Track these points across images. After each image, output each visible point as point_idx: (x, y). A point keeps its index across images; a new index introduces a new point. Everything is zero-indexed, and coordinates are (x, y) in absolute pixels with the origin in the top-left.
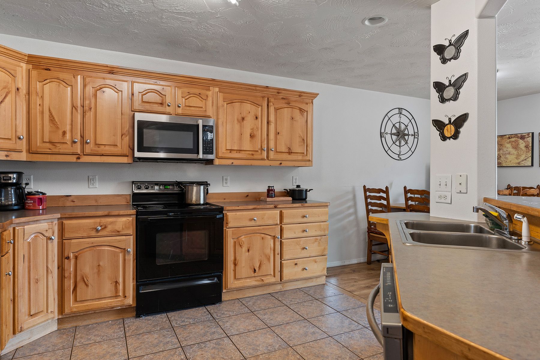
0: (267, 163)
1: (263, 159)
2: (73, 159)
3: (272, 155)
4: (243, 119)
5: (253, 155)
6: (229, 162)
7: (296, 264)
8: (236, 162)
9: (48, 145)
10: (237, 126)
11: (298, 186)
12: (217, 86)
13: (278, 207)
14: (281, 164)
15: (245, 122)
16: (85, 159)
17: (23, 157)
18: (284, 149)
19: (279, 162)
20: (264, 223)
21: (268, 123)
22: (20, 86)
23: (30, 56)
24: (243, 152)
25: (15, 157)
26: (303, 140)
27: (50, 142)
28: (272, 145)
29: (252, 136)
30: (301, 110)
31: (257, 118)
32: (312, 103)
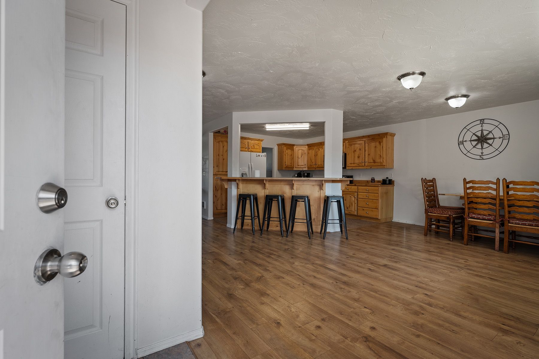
0: (365, 167)
1: (363, 166)
2: (314, 169)
3: (366, 164)
4: (355, 151)
5: (358, 165)
6: (351, 168)
7: (363, 210)
8: (353, 168)
9: (310, 166)
10: (353, 154)
11: (387, 178)
12: (347, 141)
13: (356, 185)
14: (371, 167)
15: (356, 152)
16: (317, 169)
17: (306, 169)
18: (372, 161)
19: (370, 167)
20: (352, 191)
21: (365, 150)
22: (305, 152)
23: (307, 144)
24: (355, 164)
25: (304, 169)
26: (381, 156)
27: (311, 165)
28: (367, 160)
29: (358, 157)
30: (380, 143)
31: (360, 149)
32: (387, 137)
